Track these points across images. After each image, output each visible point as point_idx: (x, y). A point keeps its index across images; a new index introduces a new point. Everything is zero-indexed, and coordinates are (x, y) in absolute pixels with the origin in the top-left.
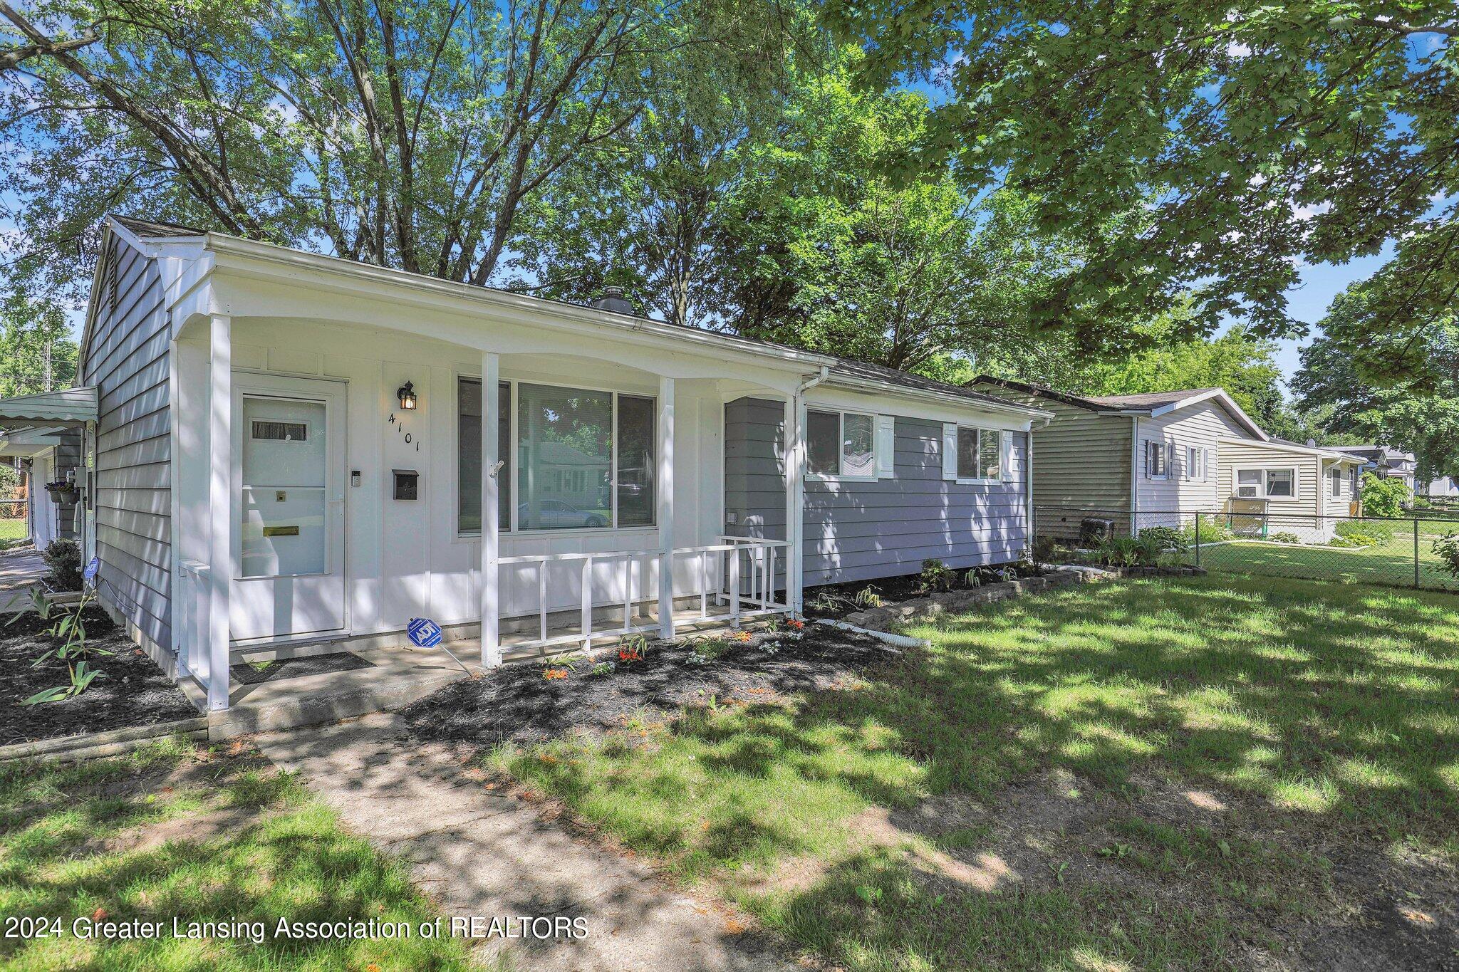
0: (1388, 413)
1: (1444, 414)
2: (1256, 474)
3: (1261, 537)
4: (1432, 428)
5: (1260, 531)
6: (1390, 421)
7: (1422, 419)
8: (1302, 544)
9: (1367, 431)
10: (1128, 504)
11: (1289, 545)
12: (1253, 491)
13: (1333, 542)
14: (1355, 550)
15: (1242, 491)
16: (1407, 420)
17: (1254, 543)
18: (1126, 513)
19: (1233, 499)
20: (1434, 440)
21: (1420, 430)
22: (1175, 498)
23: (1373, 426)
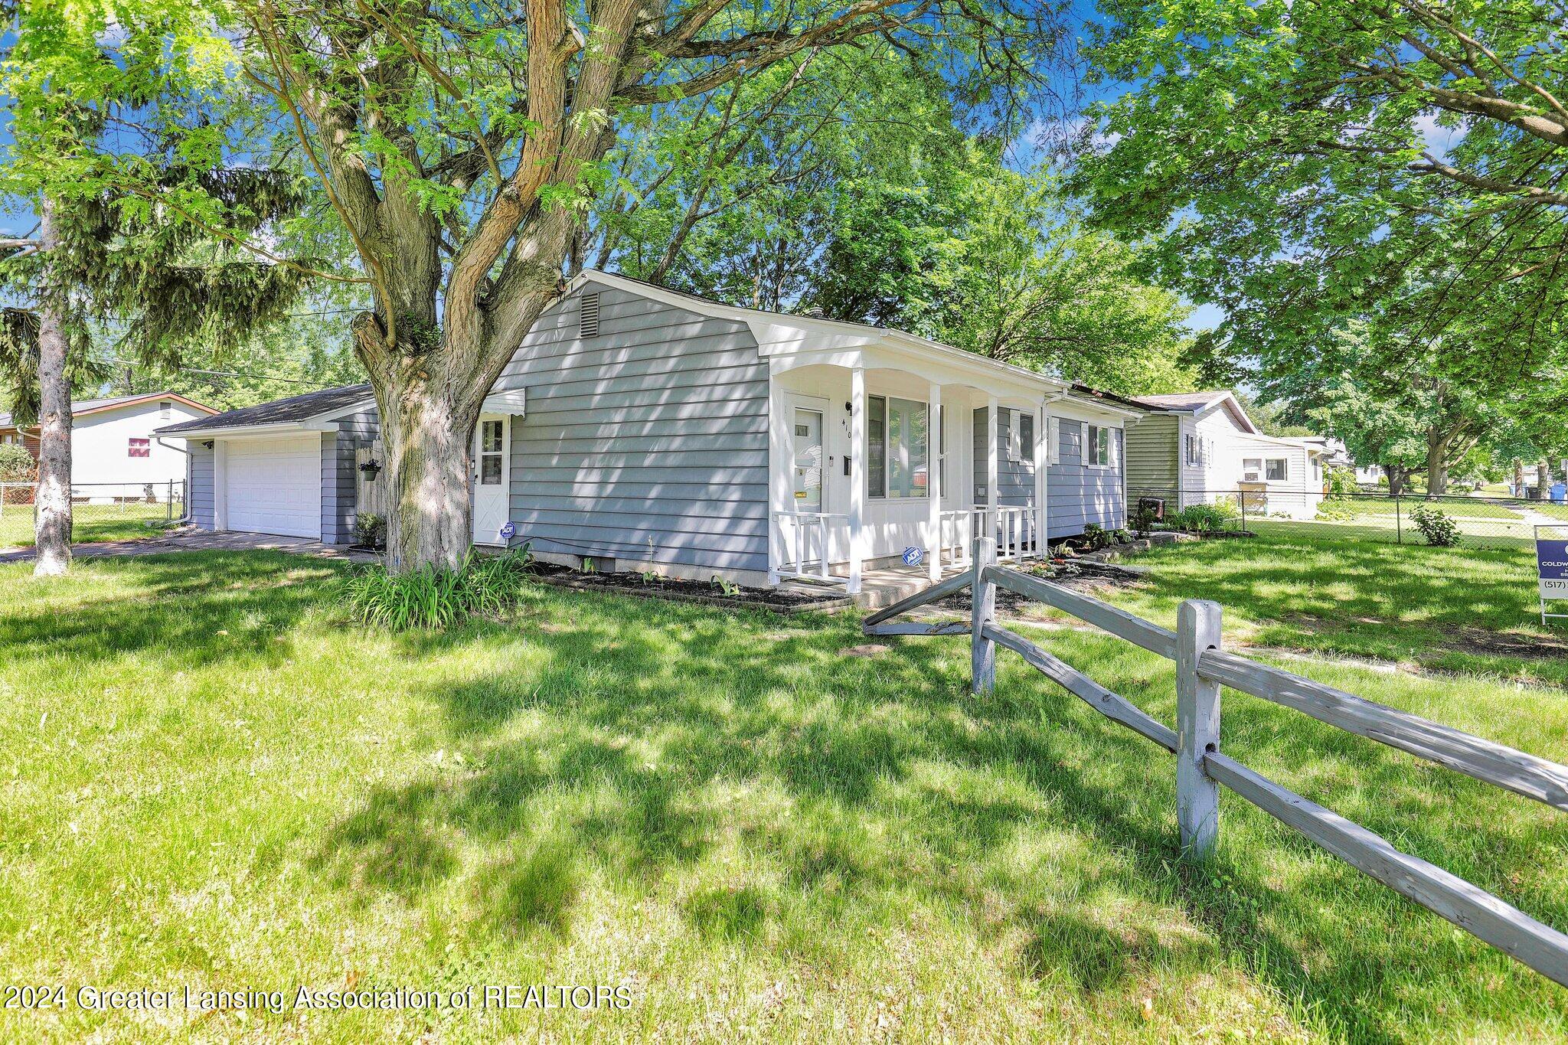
0: (1335, 410)
1: (1378, 412)
2: (1258, 462)
3: (1264, 514)
4: (1371, 423)
5: (1262, 510)
6: (1336, 416)
7: (1361, 416)
8: (1295, 519)
9: (1318, 426)
10: (1176, 486)
11: (1286, 520)
12: (1255, 476)
13: (1317, 517)
14: (1334, 522)
15: (1248, 476)
16: (1350, 416)
17: (1259, 518)
18: (1175, 492)
19: (1240, 483)
20: (1370, 435)
21: (1359, 426)
22: (1202, 481)
23: (1324, 421)
